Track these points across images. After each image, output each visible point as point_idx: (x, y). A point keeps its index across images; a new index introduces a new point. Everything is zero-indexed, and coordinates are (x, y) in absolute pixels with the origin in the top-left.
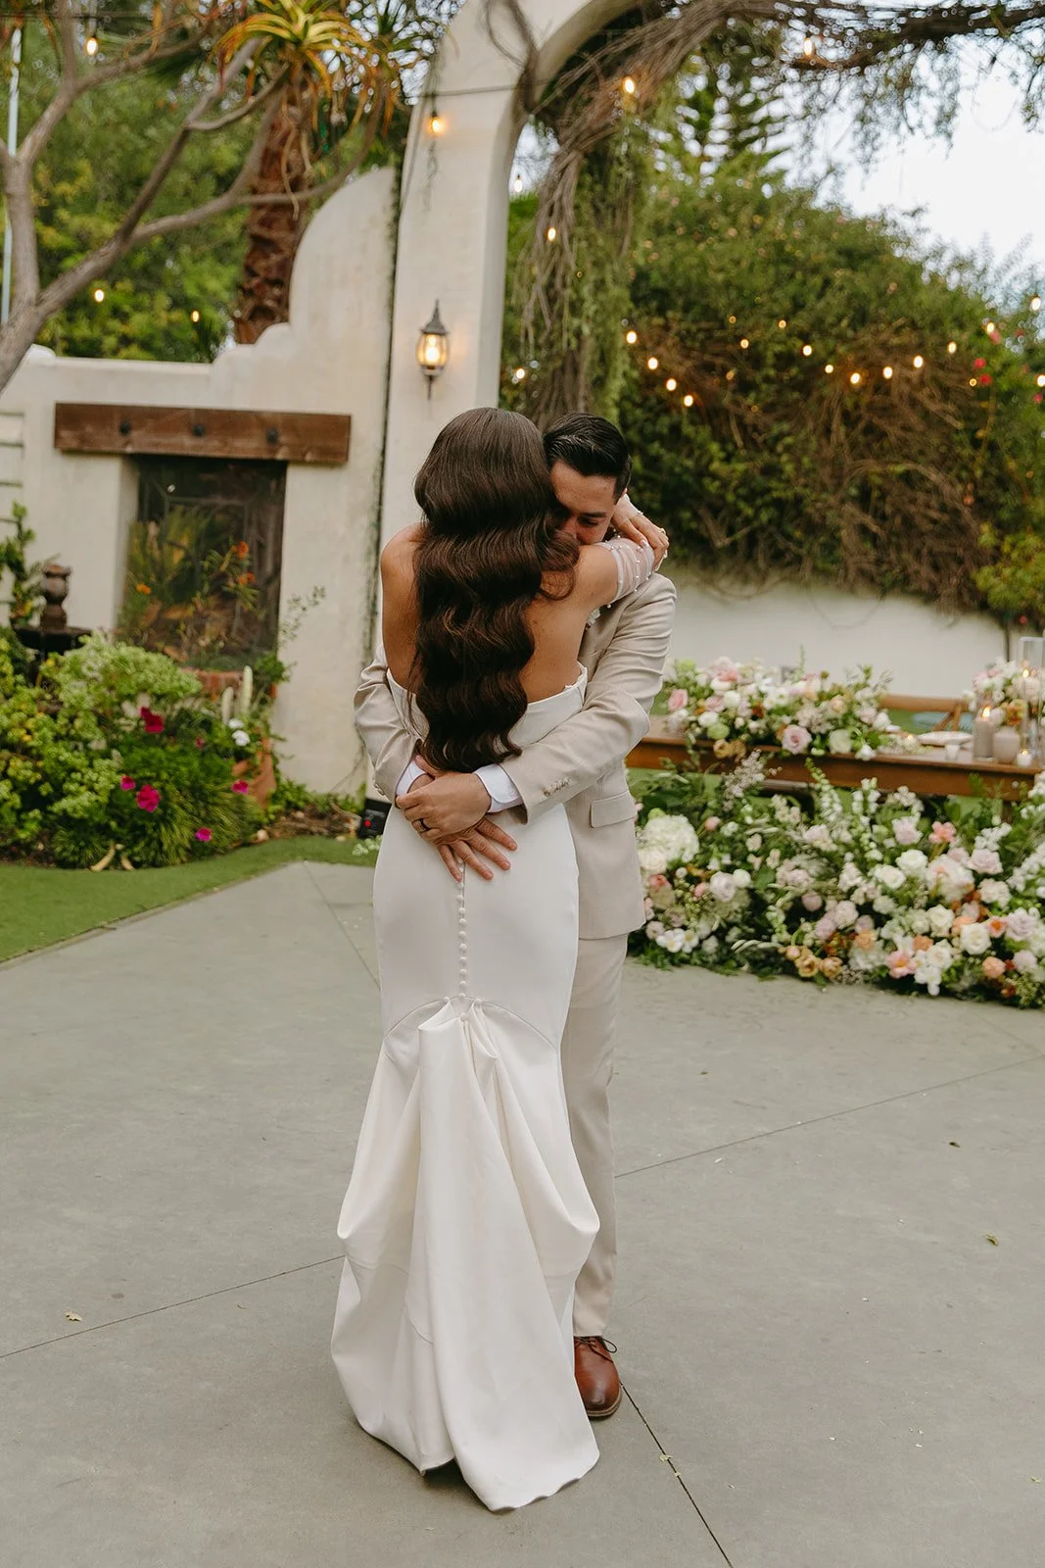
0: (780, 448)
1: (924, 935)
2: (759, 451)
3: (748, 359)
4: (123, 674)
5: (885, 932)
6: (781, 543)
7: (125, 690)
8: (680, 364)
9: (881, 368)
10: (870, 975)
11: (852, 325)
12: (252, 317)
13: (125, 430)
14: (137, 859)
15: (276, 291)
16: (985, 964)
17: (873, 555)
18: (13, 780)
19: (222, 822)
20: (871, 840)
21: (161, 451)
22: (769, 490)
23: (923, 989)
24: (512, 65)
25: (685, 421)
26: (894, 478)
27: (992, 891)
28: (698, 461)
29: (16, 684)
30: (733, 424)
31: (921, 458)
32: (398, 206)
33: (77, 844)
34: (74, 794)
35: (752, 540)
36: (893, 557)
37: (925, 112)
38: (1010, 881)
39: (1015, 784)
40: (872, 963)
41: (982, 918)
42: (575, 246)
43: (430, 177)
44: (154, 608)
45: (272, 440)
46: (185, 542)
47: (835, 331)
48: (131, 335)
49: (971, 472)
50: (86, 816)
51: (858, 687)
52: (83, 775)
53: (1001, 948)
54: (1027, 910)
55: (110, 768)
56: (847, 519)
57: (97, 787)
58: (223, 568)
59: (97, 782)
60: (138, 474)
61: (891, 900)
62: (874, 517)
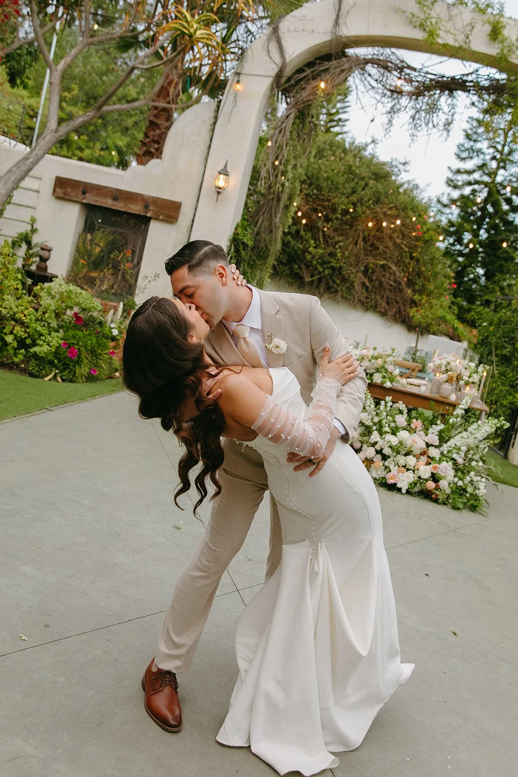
0: (337, 247)
1: (403, 466)
2: (328, 246)
3: (331, 209)
4: (69, 297)
5: (386, 463)
6: (331, 284)
7: (69, 304)
8: (304, 206)
9: (382, 222)
10: (378, 480)
11: (373, 203)
12: (144, 155)
13: (84, 193)
14: (64, 378)
15: (156, 146)
16: (427, 483)
17: (365, 294)
18: (15, 335)
19: (102, 367)
20: (386, 423)
21: (98, 204)
22: (329, 262)
23: (399, 490)
24: (275, 66)
25: (302, 230)
26: (379, 266)
27: (434, 452)
28: (304, 246)
29: (22, 294)
30: (321, 234)
31: (390, 260)
32: (216, 118)
33: (39, 367)
34: (41, 346)
35: (320, 281)
36: (373, 296)
37: (440, 120)
38: (441, 449)
39: (447, 408)
40: (378, 475)
41: (428, 464)
42: (288, 149)
43: (233, 108)
44: (85, 271)
45: (146, 207)
46: (102, 245)
47: (367, 204)
48: (83, 157)
49: (409, 269)
50: (45, 356)
51: (388, 356)
52: (46, 338)
53: (435, 478)
54: (448, 462)
55: (58, 337)
56: (358, 278)
57: (51, 344)
58: (119, 259)
59: (51, 342)
60: (86, 212)
61: (390, 450)
62: (368, 279)
